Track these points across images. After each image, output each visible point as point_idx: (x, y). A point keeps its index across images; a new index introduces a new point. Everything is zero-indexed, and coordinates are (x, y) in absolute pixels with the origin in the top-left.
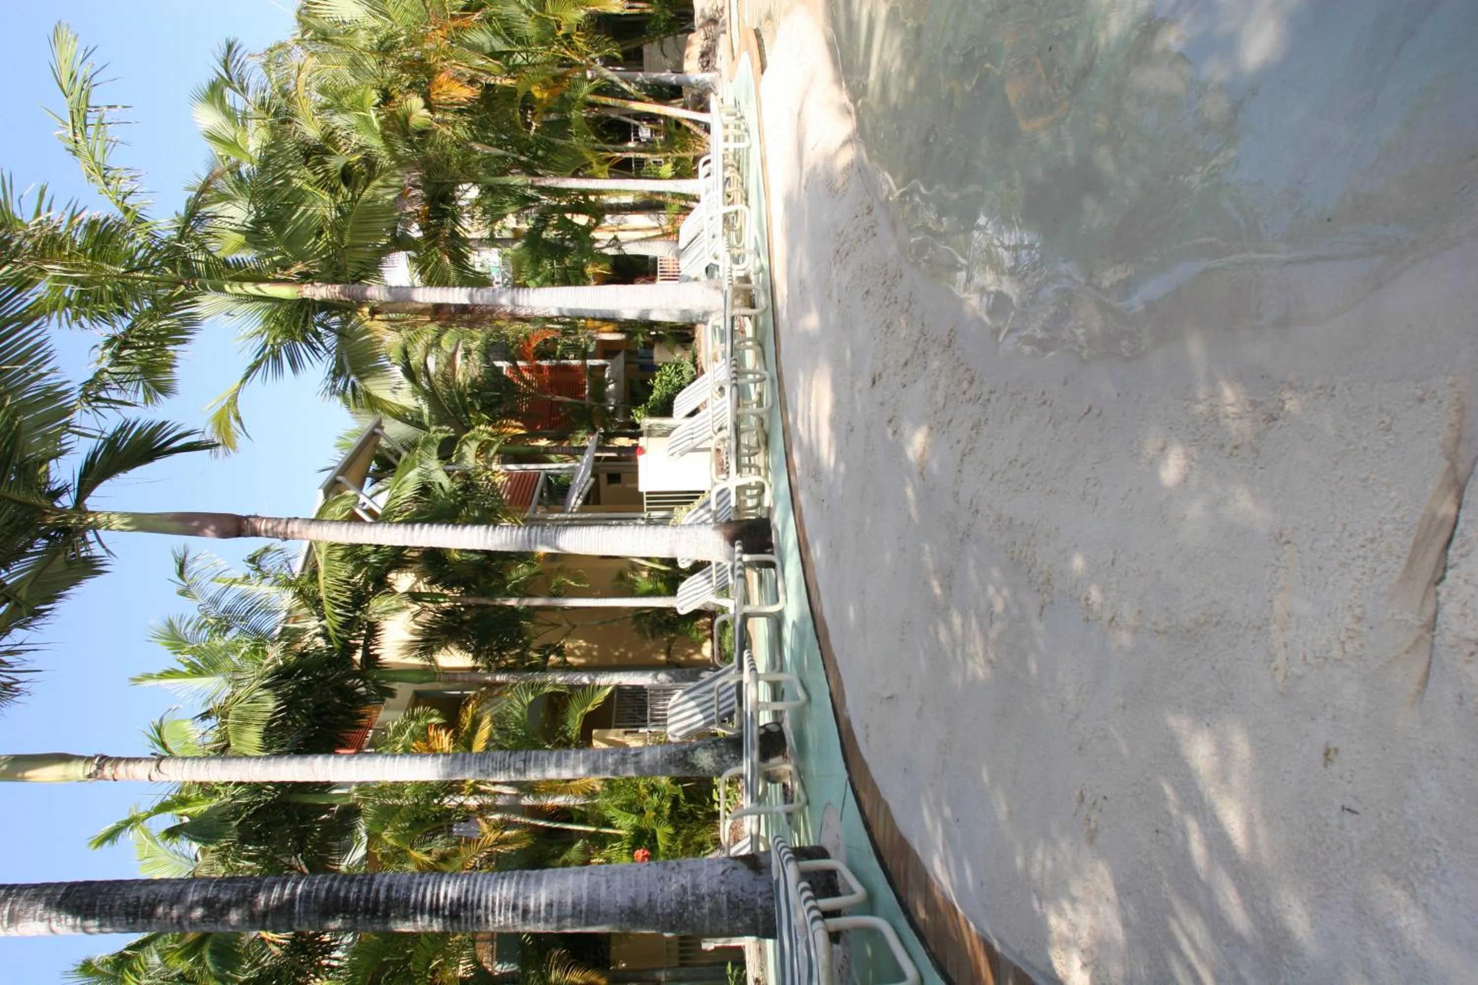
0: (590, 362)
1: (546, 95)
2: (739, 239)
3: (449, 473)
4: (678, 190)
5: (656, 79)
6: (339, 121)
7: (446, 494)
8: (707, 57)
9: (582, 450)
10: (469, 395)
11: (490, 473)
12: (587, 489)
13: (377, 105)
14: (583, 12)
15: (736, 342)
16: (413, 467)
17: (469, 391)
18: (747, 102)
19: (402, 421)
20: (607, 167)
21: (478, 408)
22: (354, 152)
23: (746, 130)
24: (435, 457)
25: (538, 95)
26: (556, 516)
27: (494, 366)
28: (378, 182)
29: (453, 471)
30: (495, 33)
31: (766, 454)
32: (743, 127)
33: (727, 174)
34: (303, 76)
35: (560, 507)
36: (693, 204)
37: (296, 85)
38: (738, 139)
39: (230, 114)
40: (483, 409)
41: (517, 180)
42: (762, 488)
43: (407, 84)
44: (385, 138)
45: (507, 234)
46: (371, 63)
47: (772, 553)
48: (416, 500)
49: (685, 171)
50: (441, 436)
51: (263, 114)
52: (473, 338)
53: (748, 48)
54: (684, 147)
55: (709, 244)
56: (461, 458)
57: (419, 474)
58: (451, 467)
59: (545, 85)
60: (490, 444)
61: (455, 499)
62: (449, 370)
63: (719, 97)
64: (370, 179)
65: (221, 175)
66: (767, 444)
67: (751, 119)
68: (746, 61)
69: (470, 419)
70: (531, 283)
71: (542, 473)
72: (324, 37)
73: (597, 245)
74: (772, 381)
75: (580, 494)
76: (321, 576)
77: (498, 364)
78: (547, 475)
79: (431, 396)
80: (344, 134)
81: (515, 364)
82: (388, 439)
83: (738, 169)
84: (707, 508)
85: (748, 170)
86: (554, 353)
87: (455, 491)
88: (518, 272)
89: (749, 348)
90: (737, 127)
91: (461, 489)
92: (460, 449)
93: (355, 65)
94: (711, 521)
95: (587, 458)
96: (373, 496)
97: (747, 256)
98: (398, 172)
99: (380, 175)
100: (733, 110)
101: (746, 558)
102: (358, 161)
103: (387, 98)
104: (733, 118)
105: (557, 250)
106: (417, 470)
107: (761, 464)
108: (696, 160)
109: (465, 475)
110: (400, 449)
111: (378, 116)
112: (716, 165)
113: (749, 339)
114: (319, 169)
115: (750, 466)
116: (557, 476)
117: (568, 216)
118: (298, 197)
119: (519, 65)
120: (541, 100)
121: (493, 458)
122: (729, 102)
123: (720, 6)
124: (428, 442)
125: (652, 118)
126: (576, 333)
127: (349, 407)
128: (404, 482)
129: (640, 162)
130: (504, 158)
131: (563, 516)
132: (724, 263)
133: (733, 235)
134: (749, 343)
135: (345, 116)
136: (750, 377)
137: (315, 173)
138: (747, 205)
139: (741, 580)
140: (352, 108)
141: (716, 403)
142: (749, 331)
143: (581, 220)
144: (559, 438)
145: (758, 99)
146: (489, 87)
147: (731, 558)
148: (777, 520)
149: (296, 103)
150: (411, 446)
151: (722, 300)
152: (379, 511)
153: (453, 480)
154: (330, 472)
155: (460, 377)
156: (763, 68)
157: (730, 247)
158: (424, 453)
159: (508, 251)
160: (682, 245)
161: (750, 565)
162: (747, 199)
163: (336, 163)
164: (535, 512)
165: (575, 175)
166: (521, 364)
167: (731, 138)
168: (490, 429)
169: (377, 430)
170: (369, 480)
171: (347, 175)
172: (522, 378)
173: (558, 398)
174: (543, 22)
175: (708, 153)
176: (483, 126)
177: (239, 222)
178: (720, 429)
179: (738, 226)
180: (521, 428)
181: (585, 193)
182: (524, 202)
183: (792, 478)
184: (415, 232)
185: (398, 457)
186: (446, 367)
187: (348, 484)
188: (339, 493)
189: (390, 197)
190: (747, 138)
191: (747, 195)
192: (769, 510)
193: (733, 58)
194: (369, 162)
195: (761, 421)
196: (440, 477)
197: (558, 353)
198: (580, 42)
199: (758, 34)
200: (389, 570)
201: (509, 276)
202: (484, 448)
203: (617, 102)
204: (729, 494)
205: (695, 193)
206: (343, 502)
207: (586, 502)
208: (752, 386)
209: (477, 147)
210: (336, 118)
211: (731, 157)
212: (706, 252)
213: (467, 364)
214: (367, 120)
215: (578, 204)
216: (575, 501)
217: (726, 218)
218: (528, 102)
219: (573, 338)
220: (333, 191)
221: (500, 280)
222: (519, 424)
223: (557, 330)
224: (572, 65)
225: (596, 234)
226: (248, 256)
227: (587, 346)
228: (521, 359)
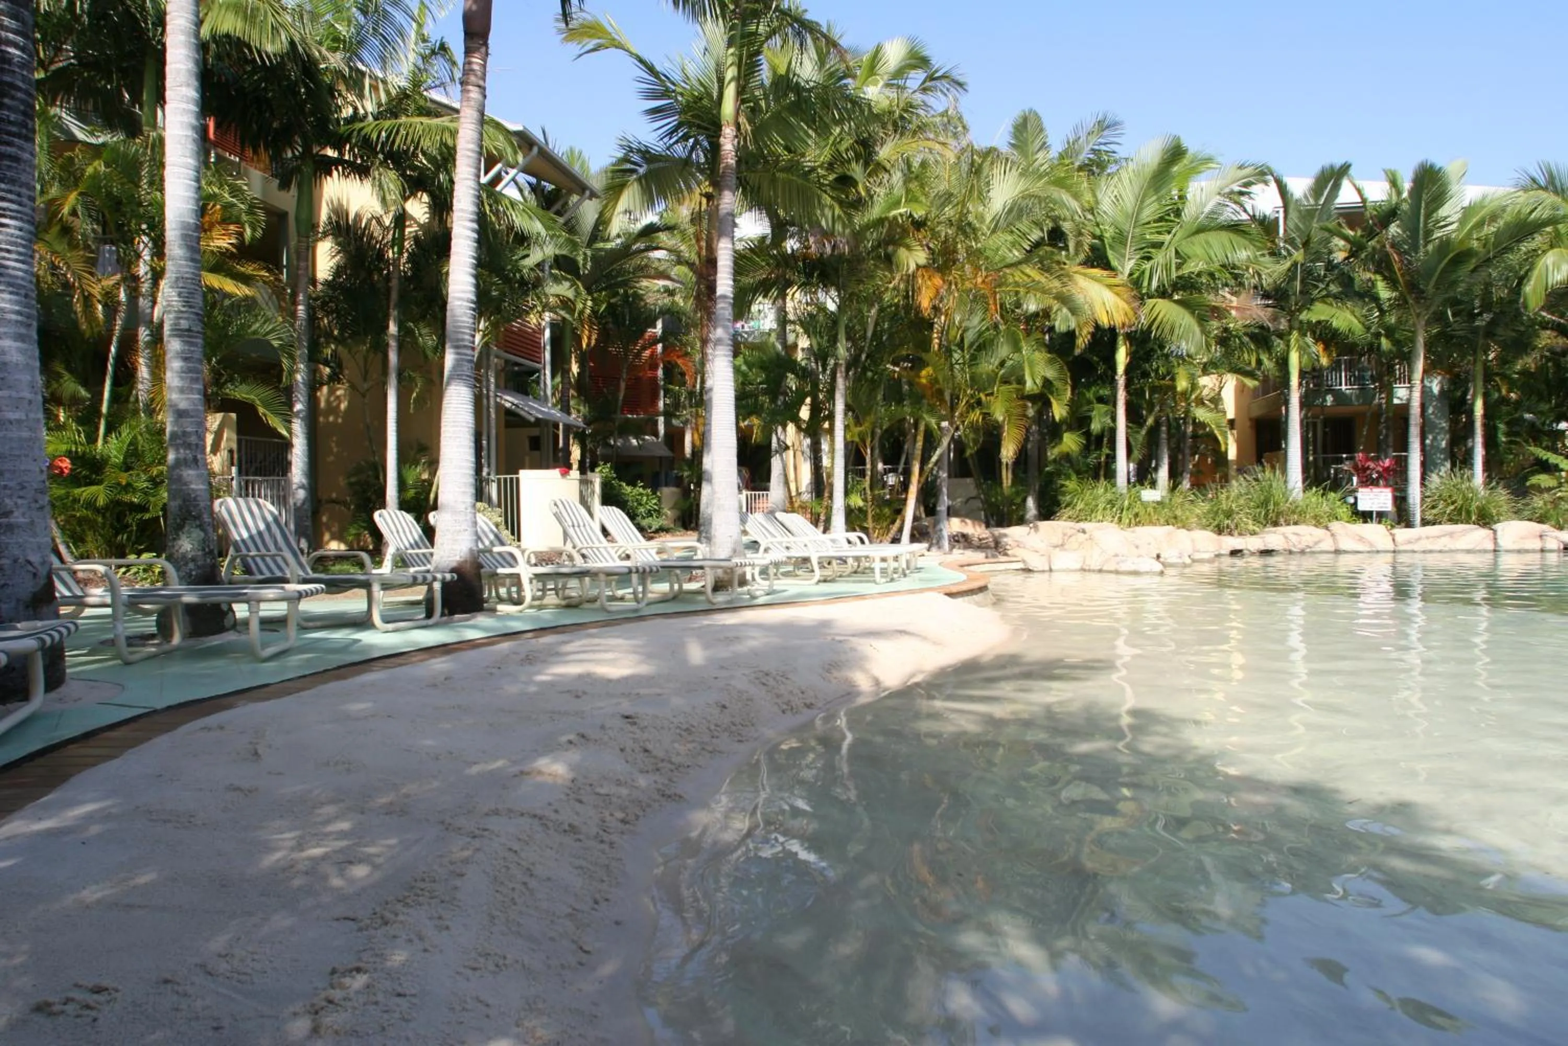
0: (661, 420)
1: (924, 381)
2: (786, 574)
3: (540, 265)
4: (834, 511)
5: (940, 490)
6: (897, 177)
7: (516, 261)
8: (962, 540)
9: (566, 410)
10: (626, 292)
11: (539, 309)
12: (522, 413)
13: (911, 215)
14: (1001, 419)
15: (678, 571)
16: (547, 228)
17: (631, 292)
18: (921, 580)
19: (597, 220)
20: (857, 439)
21: (613, 301)
22: (868, 190)
23: (892, 580)
24: (558, 252)
25: (924, 373)
26: (492, 380)
27: (656, 320)
28: (838, 211)
29: (543, 271)
30: (980, 334)
31: (558, 606)
32: (895, 576)
33: (850, 561)
34: (938, 147)
35: (502, 384)
36: (821, 528)
37: (928, 139)
38: (884, 571)
39: (900, 73)
40: (610, 306)
41: (843, 350)
42: (519, 602)
43: (931, 245)
44: (880, 221)
45: (791, 338)
46: (949, 211)
47: (443, 615)
48: (511, 228)
49: (854, 519)
50: (580, 259)
51: (901, 105)
52: (685, 299)
53: (970, 579)
54: (877, 518)
55: (780, 543)
56: (557, 280)
57: (539, 234)
58: (547, 268)
59: (934, 381)
60: (571, 311)
61: (511, 271)
62: (653, 272)
63: (926, 553)
64: (841, 203)
65: (843, 59)
66: (568, 606)
67: (903, 584)
68: (957, 578)
69: (600, 291)
70: (740, 360)
71: (541, 366)
72: (976, 171)
73: (780, 429)
74: (636, 611)
75: (517, 406)
76: (425, 120)
77: (659, 324)
78: (538, 371)
79: (625, 252)
80: (885, 181)
81: (659, 342)
82: (579, 203)
83: (855, 572)
84: (496, 542)
85: (854, 582)
86: (671, 383)
87: (520, 271)
88: (753, 347)
89: (672, 587)
90: (895, 571)
91: (522, 277)
92: (566, 279)
93: (948, 197)
94: (481, 546)
95: (557, 414)
96: (516, 183)
97: (767, 583)
98: (847, 231)
99: (845, 213)
100: (912, 565)
101: (437, 586)
102: (858, 193)
103: (919, 225)
104: (904, 566)
105: (775, 387)
106: (543, 232)
107: (545, 601)
108: (865, 530)
109: (538, 283)
110: (567, 216)
111: (901, 215)
112: (860, 550)
113: (681, 586)
114: (851, 154)
115: (544, 590)
116: (537, 382)
117: (808, 400)
118: (823, 131)
119: (951, 356)
120: (919, 377)
121: (556, 313)
122: (921, 563)
123: (1009, 552)
124: (574, 246)
125: (905, 486)
126: (691, 406)
127: (614, 165)
128: (530, 217)
129: (862, 474)
130: (864, 337)
131: (492, 387)
132: (761, 559)
133: (791, 568)
134: (676, 587)
135: (901, 183)
136: (640, 589)
137: (847, 150)
138: (819, 581)
139: (411, 580)
140: (908, 191)
141: (612, 552)
142: (688, 586)
143: (805, 413)
144: (580, 385)
145: (922, 591)
146: (931, 326)
147: (437, 570)
148: (482, 619)
149: (913, 137)
150: (571, 228)
151: (722, 557)
152: (498, 188)
153: (531, 269)
154: (543, 140)
155: (645, 283)
156: (951, 595)
157: (777, 565)
158: (561, 240)
159: (773, 338)
160: (778, 514)
161: (430, 590)
162: (825, 581)
163: (857, 171)
164: (497, 357)
165: (848, 408)
166: (660, 347)
167: (884, 565)
168: (588, 311)
169: (588, 193)
170: (533, 180)
171: (845, 181)
172: (644, 348)
173: (623, 385)
174: (992, 378)
175: (871, 542)
176: (894, 318)
177: (798, 71)
178: (584, 556)
179: (800, 572)
180: (588, 344)
181: (831, 417)
182: (821, 355)
183: (530, 635)
184: (791, 245)
185: (559, 213)
186: (656, 269)
187: (528, 158)
188: (520, 147)
189: (823, 223)
190: (884, 580)
191: (830, 581)
192: (494, 610)
193: (962, 566)
194: (858, 204)
195: (593, 600)
196: (535, 256)
197: (671, 387)
198: (976, 416)
199: (983, 589)
200: (432, 195)
201: (750, 339)
202: (566, 304)
203: (918, 452)
204: (512, 566)
205: (832, 529)
206: (509, 150)
207: (508, 412)
208: (631, 590)
209: (873, 311)
210: (899, 174)
211: (867, 564)
212: (771, 539)
213: (658, 291)
214: (897, 204)
215: (821, 410)
216: (509, 400)
217: (806, 560)
218: (918, 364)
219: (687, 402)
220: (830, 167)
221: (746, 329)
222: (593, 342)
223: (694, 386)
224: (953, 408)
225: (791, 428)
226: (765, 75)
227: (678, 417)
228: (664, 348)
